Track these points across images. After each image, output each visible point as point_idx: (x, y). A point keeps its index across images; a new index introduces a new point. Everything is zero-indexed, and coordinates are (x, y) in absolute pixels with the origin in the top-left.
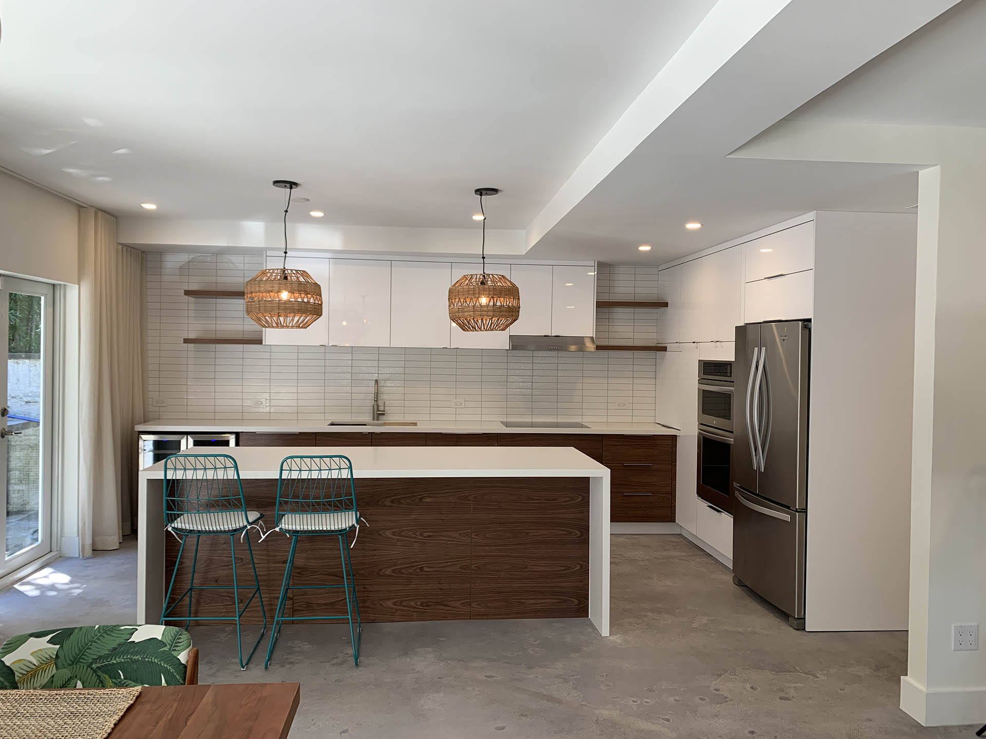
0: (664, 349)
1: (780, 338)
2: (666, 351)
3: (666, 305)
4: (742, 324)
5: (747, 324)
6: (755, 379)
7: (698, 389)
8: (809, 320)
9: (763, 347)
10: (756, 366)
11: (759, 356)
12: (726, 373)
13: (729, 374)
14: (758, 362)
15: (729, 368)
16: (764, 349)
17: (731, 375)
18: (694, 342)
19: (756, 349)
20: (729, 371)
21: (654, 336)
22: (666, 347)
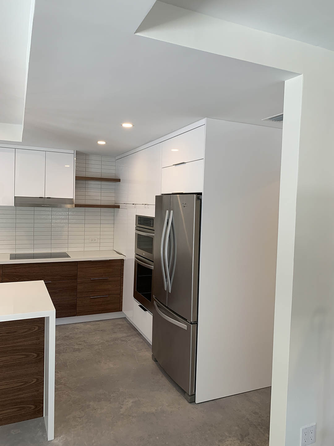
0: (118, 207)
1: (181, 205)
2: (119, 208)
3: (119, 180)
4: (159, 194)
5: (162, 194)
6: (166, 231)
7: (135, 233)
8: (201, 194)
9: (172, 210)
10: (167, 222)
11: (169, 216)
12: (151, 224)
13: (152, 226)
14: (168, 220)
15: (152, 221)
16: (172, 212)
17: (153, 225)
18: (133, 204)
19: (167, 211)
20: (152, 223)
21: (113, 199)
22: (119, 206)
